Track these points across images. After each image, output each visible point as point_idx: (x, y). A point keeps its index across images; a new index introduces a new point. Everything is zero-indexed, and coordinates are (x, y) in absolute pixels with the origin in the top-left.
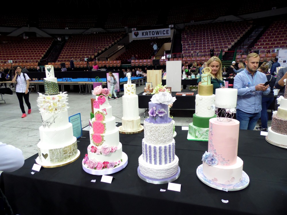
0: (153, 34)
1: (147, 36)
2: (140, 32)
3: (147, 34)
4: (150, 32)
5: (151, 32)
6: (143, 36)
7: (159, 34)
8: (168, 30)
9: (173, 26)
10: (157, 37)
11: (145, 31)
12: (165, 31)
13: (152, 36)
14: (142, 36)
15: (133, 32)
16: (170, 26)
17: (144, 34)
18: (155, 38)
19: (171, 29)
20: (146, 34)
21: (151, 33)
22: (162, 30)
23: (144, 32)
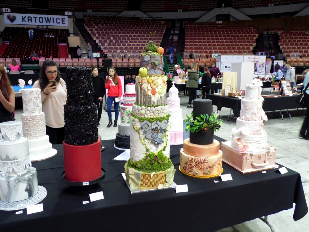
0: (41, 21)
1: (30, 23)
2: (19, 16)
3: (31, 20)
4: (35, 18)
5: (37, 17)
6: (24, 23)
7: (50, 22)
8: (64, 19)
9: (70, 13)
10: (47, 26)
11: (27, 15)
12: (59, 19)
13: (38, 23)
14: (23, 21)
15: (5, 15)
16: (66, 13)
17: (26, 19)
18: (45, 27)
19: (68, 18)
20: (29, 20)
21: (37, 19)
22: (55, 17)
23: (25, 17)
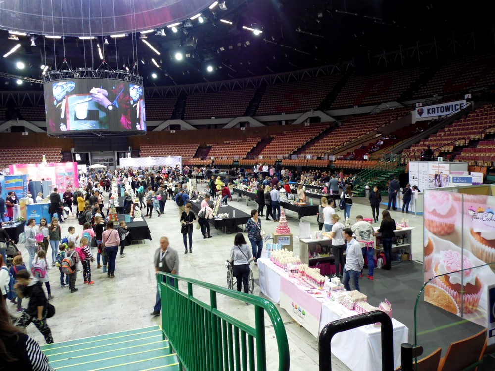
0: (442, 111)
1: (433, 115)
2: (425, 109)
3: (434, 111)
5: (439, 107)
7: (449, 111)
8: (463, 104)
9: (470, 96)
11: (431, 107)
12: (458, 105)
13: (440, 114)
14: (428, 114)
15: (417, 109)
16: (466, 97)
17: (431, 111)
19: (467, 102)
20: (432, 111)
21: (439, 109)
22: (454, 103)
23: (430, 109)
